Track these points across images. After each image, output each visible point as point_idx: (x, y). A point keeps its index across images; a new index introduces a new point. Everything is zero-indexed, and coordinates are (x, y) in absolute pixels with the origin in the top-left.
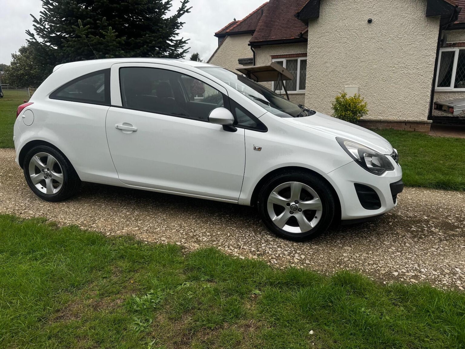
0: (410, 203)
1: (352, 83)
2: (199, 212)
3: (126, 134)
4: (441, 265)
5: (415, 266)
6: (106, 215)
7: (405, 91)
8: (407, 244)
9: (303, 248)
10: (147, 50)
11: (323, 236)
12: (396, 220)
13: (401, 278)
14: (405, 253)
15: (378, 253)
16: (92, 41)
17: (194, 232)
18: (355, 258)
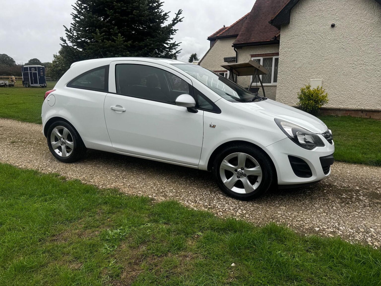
0: (347, 176)
1: (316, 77)
2: (171, 175)
3: (117, 113)
4: (358, 225)
5: (336, 225)
6: (102, 173)
7: (363, 84)
8: (334, 208)
9: (246, 206)
10: (148, 51)
11: (265, 197)
12: (331, 189)
13: (321, 232)
14: (330, 214)
15: (307, 213)
16: (106, 44)
17: (164, 189)
18: (287, 215)
